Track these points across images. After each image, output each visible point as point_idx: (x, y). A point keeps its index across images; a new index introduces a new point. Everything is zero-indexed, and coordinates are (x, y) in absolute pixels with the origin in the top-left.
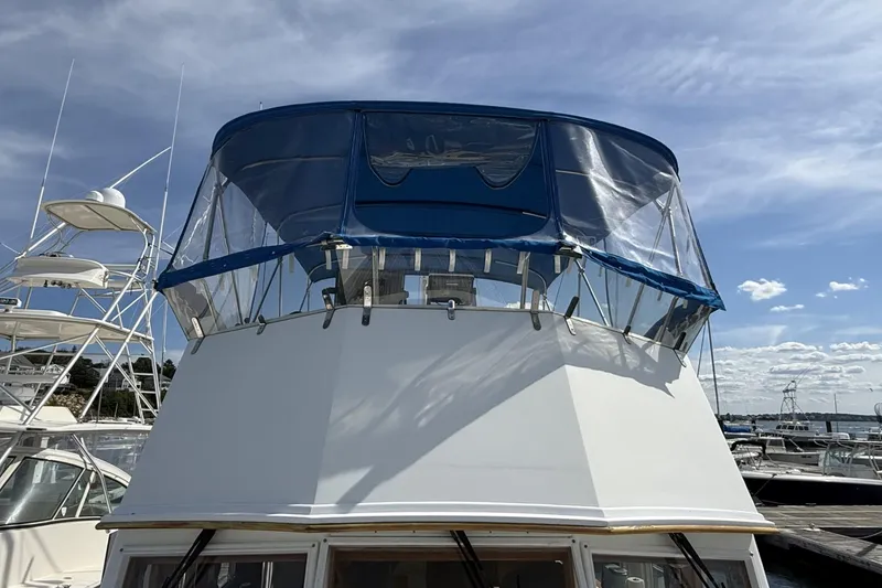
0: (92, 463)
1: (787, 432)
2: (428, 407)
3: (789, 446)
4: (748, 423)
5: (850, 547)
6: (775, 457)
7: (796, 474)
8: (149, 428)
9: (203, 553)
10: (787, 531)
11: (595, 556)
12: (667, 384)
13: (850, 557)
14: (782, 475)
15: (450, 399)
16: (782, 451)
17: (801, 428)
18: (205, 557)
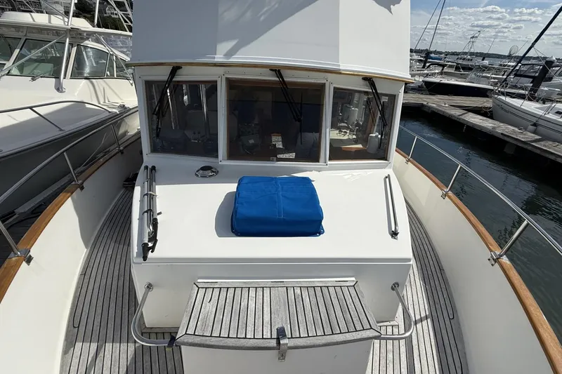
0: (112, 51)
1: (460, 62)
2: (265, 9)
3: (457, 68)
4: (443, 55)
5: (456, 113)
6: (447, 74)
7: (453, 81)
8: (131, 34)
9: (174, 79)
10: (434, 105)
11: (335, 88)
12: (392, 6)
13: (454, 116)
14: (445, 81)
15: (277, 6)
16: (452, 71)
17: (469, 60)
18: (175, 81)
